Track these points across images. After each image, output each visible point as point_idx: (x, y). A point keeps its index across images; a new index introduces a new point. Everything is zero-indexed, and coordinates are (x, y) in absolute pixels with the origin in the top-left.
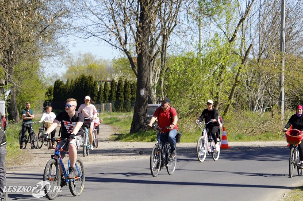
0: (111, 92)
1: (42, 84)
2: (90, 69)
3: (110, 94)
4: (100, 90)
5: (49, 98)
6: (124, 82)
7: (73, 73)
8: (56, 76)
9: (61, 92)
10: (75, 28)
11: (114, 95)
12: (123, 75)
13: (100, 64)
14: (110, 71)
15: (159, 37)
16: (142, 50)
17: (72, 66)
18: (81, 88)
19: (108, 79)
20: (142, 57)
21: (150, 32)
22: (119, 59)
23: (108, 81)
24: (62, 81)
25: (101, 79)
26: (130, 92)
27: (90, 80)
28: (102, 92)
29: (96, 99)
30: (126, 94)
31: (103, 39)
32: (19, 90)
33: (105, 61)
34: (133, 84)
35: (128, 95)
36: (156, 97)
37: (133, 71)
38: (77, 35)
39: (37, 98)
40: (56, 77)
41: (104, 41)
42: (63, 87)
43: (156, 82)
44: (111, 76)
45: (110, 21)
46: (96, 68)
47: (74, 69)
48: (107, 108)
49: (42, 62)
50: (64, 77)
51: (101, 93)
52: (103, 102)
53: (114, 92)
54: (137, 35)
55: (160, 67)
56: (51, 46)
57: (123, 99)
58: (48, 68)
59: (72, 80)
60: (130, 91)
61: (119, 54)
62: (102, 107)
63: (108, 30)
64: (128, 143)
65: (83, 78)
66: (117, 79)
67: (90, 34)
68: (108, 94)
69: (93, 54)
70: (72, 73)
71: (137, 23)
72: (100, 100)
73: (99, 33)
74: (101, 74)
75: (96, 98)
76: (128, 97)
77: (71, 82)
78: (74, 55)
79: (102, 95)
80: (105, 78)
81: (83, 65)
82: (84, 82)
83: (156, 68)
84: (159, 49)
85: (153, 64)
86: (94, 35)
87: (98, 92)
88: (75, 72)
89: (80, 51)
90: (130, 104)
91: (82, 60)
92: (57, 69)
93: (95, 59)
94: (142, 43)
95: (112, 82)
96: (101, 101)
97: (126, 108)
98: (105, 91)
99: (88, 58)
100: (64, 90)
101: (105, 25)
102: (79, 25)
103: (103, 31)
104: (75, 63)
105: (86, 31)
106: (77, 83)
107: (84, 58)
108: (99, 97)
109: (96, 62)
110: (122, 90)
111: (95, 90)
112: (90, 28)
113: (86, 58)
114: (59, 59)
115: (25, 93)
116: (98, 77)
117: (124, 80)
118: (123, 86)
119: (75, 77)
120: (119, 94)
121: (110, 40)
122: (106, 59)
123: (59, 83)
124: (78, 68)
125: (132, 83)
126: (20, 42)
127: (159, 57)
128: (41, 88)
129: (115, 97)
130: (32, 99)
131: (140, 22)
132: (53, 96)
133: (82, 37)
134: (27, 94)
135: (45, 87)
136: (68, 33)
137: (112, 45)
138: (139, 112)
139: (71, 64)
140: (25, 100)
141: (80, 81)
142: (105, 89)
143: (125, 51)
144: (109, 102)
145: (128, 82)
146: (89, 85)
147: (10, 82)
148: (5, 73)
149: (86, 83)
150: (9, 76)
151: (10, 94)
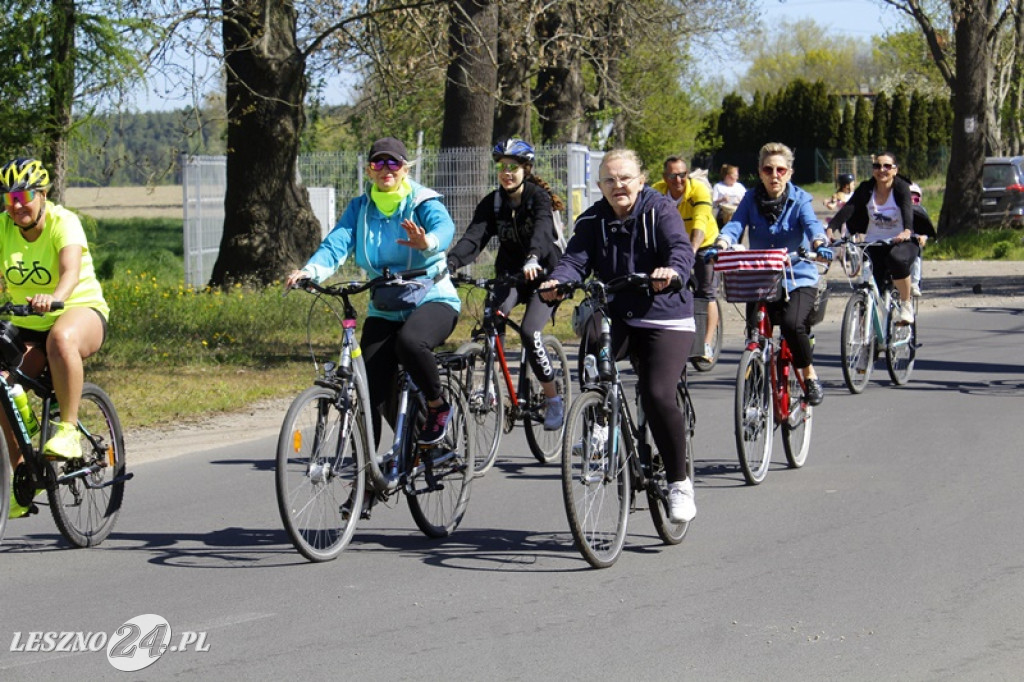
0: (874, 124)
1: (691, 106)
2: (811, 62)
3: (871, 130)
4: (845, 121)
5: (711, 144)
6: (909, 101)
7: (767, 75)
8: (719, 82)
9: (740, 126)
11: (882, 134)
12: (905, 79)
13: (838, 50)
14: (865, 68)
16: (967, 13)
17: (762, 57)
18: (792, 115)
19: (865, 91)
20: (969, 31)
22: (899, 35)
23: (866, 96)
24: (740, 98)
25: (841, 90)
26: (927, 125)
27: (819, 93)
28: (850, 126)
29: (835, 146)
30: (914, 130)
32: (635, 123)
33: (850, 42)
34: (935, 104)
35: (920, 133)
36: (1003, 136)
37: (937, 69)
39: (681, 142)
40: (720, 87)
42: (744, 112)
43: (1002, 96)
44: (868, 81)
46: (826, 61)
47: (769, 66)
48: (863, 170)
49: (694, 48)
50: (743, 85)
51: (847, 129)
52: (852, 152)
53: (882, 125)
55: (1011, 55)
57: (907, 144)
58: (706, 63)
59: (768, 94)
60: (926, 121)
61: (899, 22)
62: (851, 166)
64: (934, 262)
65: (799, 88)
66: (890, 90)
68: (866, 130)
70: (762, 75)
72: (845, 148)
74: (842, 76)
75: (835, 141)
76: (921, 139)
77: (766, 99)
78: (768, 27)
79: (850, 135)
80: (851, 90)
81: (793, 54)
83: (1000, 59)
84: (1009, 6)
85: (994, 46)
87: (841, 126)
88: (771, 71)
90: (926, 159)
91: (789, 38)
92: (731, 64)
93: (824, 37)
95: (878, 99)
96: (848, 150)
97: (914, 168)
98: (859, 124)
99: (805, 33)
100: (747, 120)
104: (770, 49)
106: (782, 100)
107: (795, 34)
108: (841, 140)
109: (827, 44)
110: (904, 118)
111: (832, 119)
113: (800, 35)
114: (737, 37)
115: (648, 130)
116: (832, 86)
117: (909, 92)
118: (908, 110)
119: (775, 85)
120: (897, 130)
123: (732, 102)
124: (777, 61)
125: (930, 99)
127: (1008, 28)
128: (690, 116)
129: (885, 138)
130: (666, 147)
132: (724, 140)
134: (654, 135)
135: (702, 113)
138: (961, 180)
139: (761, 50)
140: (650, 150)
141: (791, 95)
142: (858, 119)
143: (917, 14)
144: (870, 154)
145: (922, 98)
146: (816, 107)
147: (612, 102)
148: (599, 79)
149: (808, 102)
150: (609, 86)
151: (611, 134)
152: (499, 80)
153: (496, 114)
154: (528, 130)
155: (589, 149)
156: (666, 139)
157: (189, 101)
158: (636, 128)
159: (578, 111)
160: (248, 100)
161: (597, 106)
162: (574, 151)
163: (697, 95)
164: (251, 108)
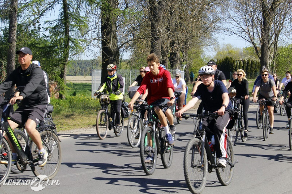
0: (243, 67)
1: (203, 62)
2: (230, 53)
4: (237, 66)
6: (251, 62)
7: (220, 55)
10: (224, 29)
12: (250, 57)
13: (235, 51)
14: (241, 55)
15: (272, 35)
16: (264, 43)
17: (219, 51)
18: (225, 64)
19: (241, 60)
20: (264, 47)
21: (268, 32)
22: (249, 47)
23: (241, 61)
27: (231, 60)
31: (240, 36)
33: (238, 49)
34: (256, 63)
36: (271, 70)
37: (257, 55)
38: (225, 33)
40: (210, 58)
41: (240, 37)
43: (271, 62)
44: (242, 58)
45: (245, 26)
46: (233, 53)
47: (220, 53)
49: (204, 49)
50: (214, 58)
54: (261, 34)
55: (273, 53)
56: (208, 40)
57: (250, 71)
58: (207, 53)
59: (220, 60)
60: (254, 66)
61: (249, 45)
63: (243, 31)
65: (227, 58)
66: (246, 60)
67: (232, 33)
69: (232, 44)
70: (219, 56)
71: (261, 27)
73: (238, 32)
74: (236, 56)
76: (253, 70)
77: (220, 61)
78: (221, 45)
80: (238, 59)
81: (226, 51)
82: (227, 61)
83: (271, 53)
84: (273, 42)
85: (269, 51)
86: (235, 34)
87: (236, 67)
88: (221, 55)
89: (224, 43)
91: (225, 48)
92: (212, 53)
93: (233, 48)
94: (264, 39)
95: (244, 61)
97: (251, 77)
99: (228, 47)
101: (242, 28)
102: (226, 27)
103: (240, 31)
104: (221, 50)
105: (230, 31)
106: (223, 61)
107: (226, 47)
109: (233, 49)
110: (250, 66)
112: (232, 29)
113: (227, 47)
114: (214, 47)
115: (194, 67)
116: (234, 59)
117: (251, 60)
119: (222, 58)
120: (248, 68)
121: (245, 36)
122: (239, 47)
124: (222, 52)
125: (255, 62)
126: (192, 37)
127: (272, 47)
131: (263, 26)
133: (228, 34)
134: (195, 68)
136: (219, 32)
137: (245, 39)
139: (219, 50)
141: (225, 60)
142: (240, 66)
143: (253, 43)
145: (253, 61)
147: (186, 60)
148: (183, 55)
149: (229, 62)
150: (185, 57)
151: (186, 67)
152: (161, 55)
153: (161, 62)
154: (168, 66)
155: (181, 70)
156: (197, 69)
157: (94, 58)
158: (191, 66)
159: (179, 62)
160: (106, 58)
161: (183, 61)
162: (177, 71)
163: (204, 59)
164: (107, 59)
